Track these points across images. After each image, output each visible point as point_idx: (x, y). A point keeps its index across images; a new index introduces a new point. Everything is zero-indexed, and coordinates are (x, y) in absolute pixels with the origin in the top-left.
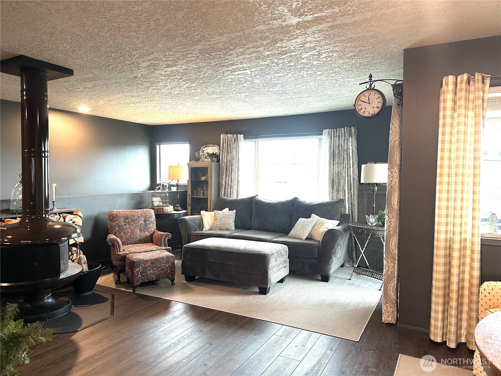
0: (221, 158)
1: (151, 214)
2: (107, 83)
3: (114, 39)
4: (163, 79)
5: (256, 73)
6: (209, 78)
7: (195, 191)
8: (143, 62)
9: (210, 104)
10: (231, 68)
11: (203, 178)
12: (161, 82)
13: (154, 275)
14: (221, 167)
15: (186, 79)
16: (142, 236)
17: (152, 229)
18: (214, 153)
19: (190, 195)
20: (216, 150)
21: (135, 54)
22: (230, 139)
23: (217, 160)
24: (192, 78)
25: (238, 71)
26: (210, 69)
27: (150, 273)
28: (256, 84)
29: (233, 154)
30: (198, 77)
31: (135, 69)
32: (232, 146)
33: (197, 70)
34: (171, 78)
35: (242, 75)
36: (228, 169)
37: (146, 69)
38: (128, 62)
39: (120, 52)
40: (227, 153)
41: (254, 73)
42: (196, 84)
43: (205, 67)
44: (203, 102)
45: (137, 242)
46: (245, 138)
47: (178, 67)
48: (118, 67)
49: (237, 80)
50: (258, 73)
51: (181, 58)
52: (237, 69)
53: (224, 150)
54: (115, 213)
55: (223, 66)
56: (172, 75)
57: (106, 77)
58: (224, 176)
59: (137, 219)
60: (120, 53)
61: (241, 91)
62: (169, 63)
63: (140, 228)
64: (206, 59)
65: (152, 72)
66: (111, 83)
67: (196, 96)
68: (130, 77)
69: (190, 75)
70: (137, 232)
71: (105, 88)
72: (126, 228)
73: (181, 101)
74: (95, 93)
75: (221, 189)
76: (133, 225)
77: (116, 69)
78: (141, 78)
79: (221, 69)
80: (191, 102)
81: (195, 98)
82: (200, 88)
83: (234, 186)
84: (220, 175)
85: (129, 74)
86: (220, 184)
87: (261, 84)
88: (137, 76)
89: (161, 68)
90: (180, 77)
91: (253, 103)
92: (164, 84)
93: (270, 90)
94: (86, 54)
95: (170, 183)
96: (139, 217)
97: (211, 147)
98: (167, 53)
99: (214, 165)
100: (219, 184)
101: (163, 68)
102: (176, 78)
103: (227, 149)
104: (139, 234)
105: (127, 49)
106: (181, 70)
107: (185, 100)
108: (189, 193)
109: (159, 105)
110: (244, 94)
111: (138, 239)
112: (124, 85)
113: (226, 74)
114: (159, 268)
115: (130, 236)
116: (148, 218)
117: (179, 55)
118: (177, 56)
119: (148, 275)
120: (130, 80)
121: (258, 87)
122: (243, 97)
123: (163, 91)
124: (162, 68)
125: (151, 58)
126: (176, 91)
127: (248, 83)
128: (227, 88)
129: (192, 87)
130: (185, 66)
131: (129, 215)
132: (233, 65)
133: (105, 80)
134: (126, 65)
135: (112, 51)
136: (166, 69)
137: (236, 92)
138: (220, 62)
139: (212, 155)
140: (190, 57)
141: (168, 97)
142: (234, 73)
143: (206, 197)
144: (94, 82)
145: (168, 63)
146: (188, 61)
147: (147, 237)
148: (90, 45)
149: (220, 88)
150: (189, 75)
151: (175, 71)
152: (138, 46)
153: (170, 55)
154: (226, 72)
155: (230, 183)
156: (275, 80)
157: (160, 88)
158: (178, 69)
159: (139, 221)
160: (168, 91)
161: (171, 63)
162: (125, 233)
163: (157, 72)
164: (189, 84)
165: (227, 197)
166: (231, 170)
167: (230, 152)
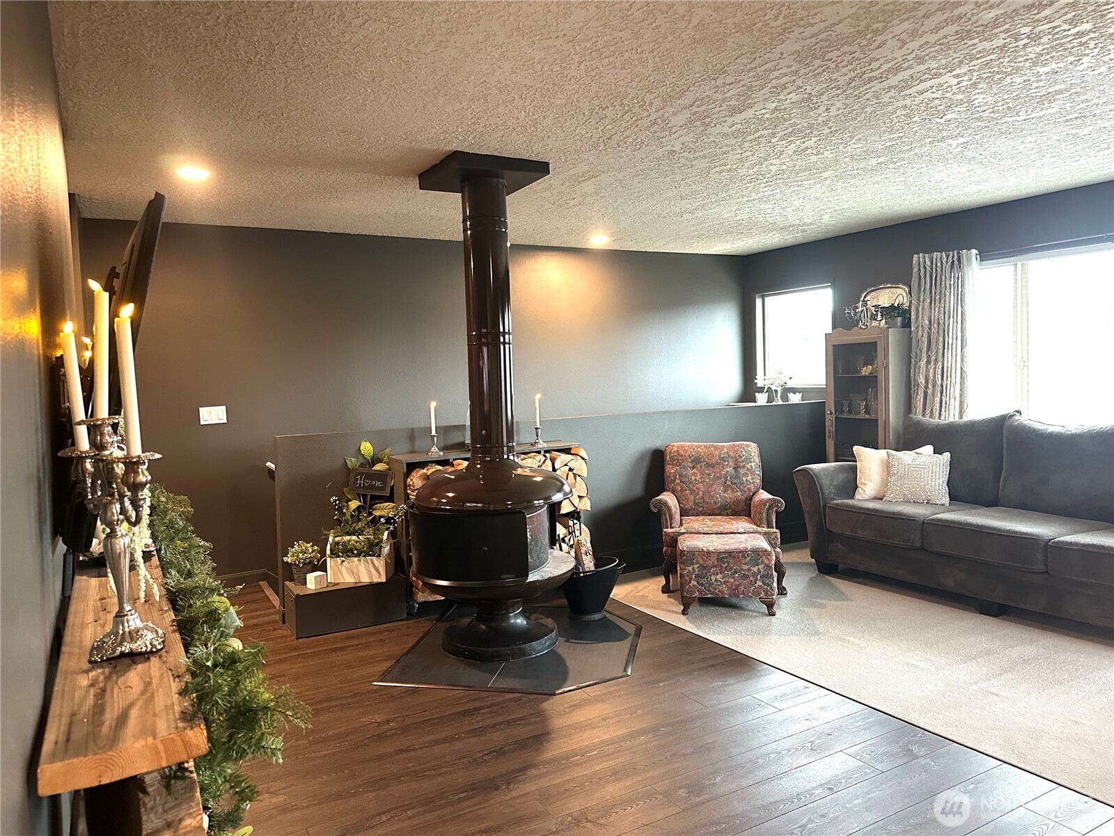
0: (913, 317)
1: (749, 453)
2: (620, 176)
3: (597, 77)
4: (732, 145)
5: (974, 78)
6: (843, 118)
7: (846, 403)
8: (675, 114)
9: (870, 183)
10: (893, 81)
11: (866, 371)
12: (731, 152)
13: (724, 586)
14: (914, 340)
15: (785, 132)
16: (728, 500)
17: (752, 487)
18: (896, 305)
19: (831, 413)
20: (901, 297)
21: (653, 101)
22: (939, 264)
23: (903, 321)
24: (799, 126)
25: (917, 82)
26: (838, 95)
27: (716, 580)
28: (985, 108)
29: (947, 302)
30: (813, 122)
31: (664, 134)
32: (943, 283)
33: (806, 104)
34: (749, 138)
35: (933, 92)
36: (933, 344)
37: (686, 130)
38: (645, 123)
39: (620, 103)
40: (931, 301)
41: (966, 78)
42: (814, 139)
43: (822, 94)
44: (849, 181)
45: (717, 512)
46: (983, 257)
47: (757, 107)
48: (627, 137)
49: (923, 108)
50: (980, 77)
51: (755, 86)
52: (912, 78)
53: (922, 294)
54: (676, 449)
55: (870, 80)
56: (748, 130)
57: (613, 165)
58: (923, 363)
59: (719, 464)
60: (621, 105)
61: (945, 134)
62: (733, 103)
63: (726, 483)
64: (818, 74)
65: (702, 134)
66: (628, 177)
67: (826, 169)
68: (661, 155)
69: (792, 122)
70: (717, 490)
71: (619, 189)
72: (695, 480)
73: (791, 189)
74: (607, 203)
75: (915, 396)
76: (709, 475)
77: (625, 143)
78: (684, 152)
79: (867, 89)
80: (817, 186)
81: (825, 175)
82: (828, 148)
83: (952, 388)
84: (913, 360)
85: (655, 148)
86: (913, 384)
87: (1000, 104)
88: (674, 149)
89: (718, 119)
90: (770, 131)
91: (992, 160)
92: (739, 156)
93: (1033, 116)
94: (559, 125)
95: (786, 383)
96: (723, 459)
97: (887, 291)
98: (720, 82)
99: (894, 336)
100: (910, 384)
101: (724, 119)
102: (762, 136)
103: (931, 292)
104: (721, 495)
105: (632, 93)
106: (766, 113)
107: (800, 183)
108: (831, 406)
109: (745, 205)
110: (957, 142)
111: (718, 505)
112: (657, 176)
113: (887, 100)
114: (736, 572)
115: (703, 498)
116: (742, 462)
117: (750, 80)
118: (744, 82)
119: (713, 584)
120: (663, 162)
121: (992, 115)
122: (957, 150)
123: (743, 172)
124: (721, 119)
125: (688, 102)
126: (772, 168)
127: (958, 109)
128: (902, 134)
129: (807, 148)
130: (773, 102)
131: (702, 454)
132: (896, 70)
133: (613, 173)
134: (642, 129)
135: (604, 106)
136: (730, 120)
137: (930, 139)
138: (860, 71)
139: (891, 312)
140: (777, 78)
141: (760, 184)
142: (908, 92)
143: (873, 417)
144: (594, 179)
145: (728, 103)
146: (774, 87)
147: (738, 502)
148: (558, 102)
149: (883, 138)
150: (789, 122)
151: (754, 120)
152: (652, 81)
153: (727, 84)
154: (883, 93)
155: (940, 379)
156: (1042, 84)
157: (734, 167)
158: (757, 113)
159: (723, 467)
160: (755, 170)
161: (737, 103)
162: (692, 492)
163: (714, 131)
164: (798, 142)
165: (931, 416)
166: (941, 347)
167: (938, 297)
